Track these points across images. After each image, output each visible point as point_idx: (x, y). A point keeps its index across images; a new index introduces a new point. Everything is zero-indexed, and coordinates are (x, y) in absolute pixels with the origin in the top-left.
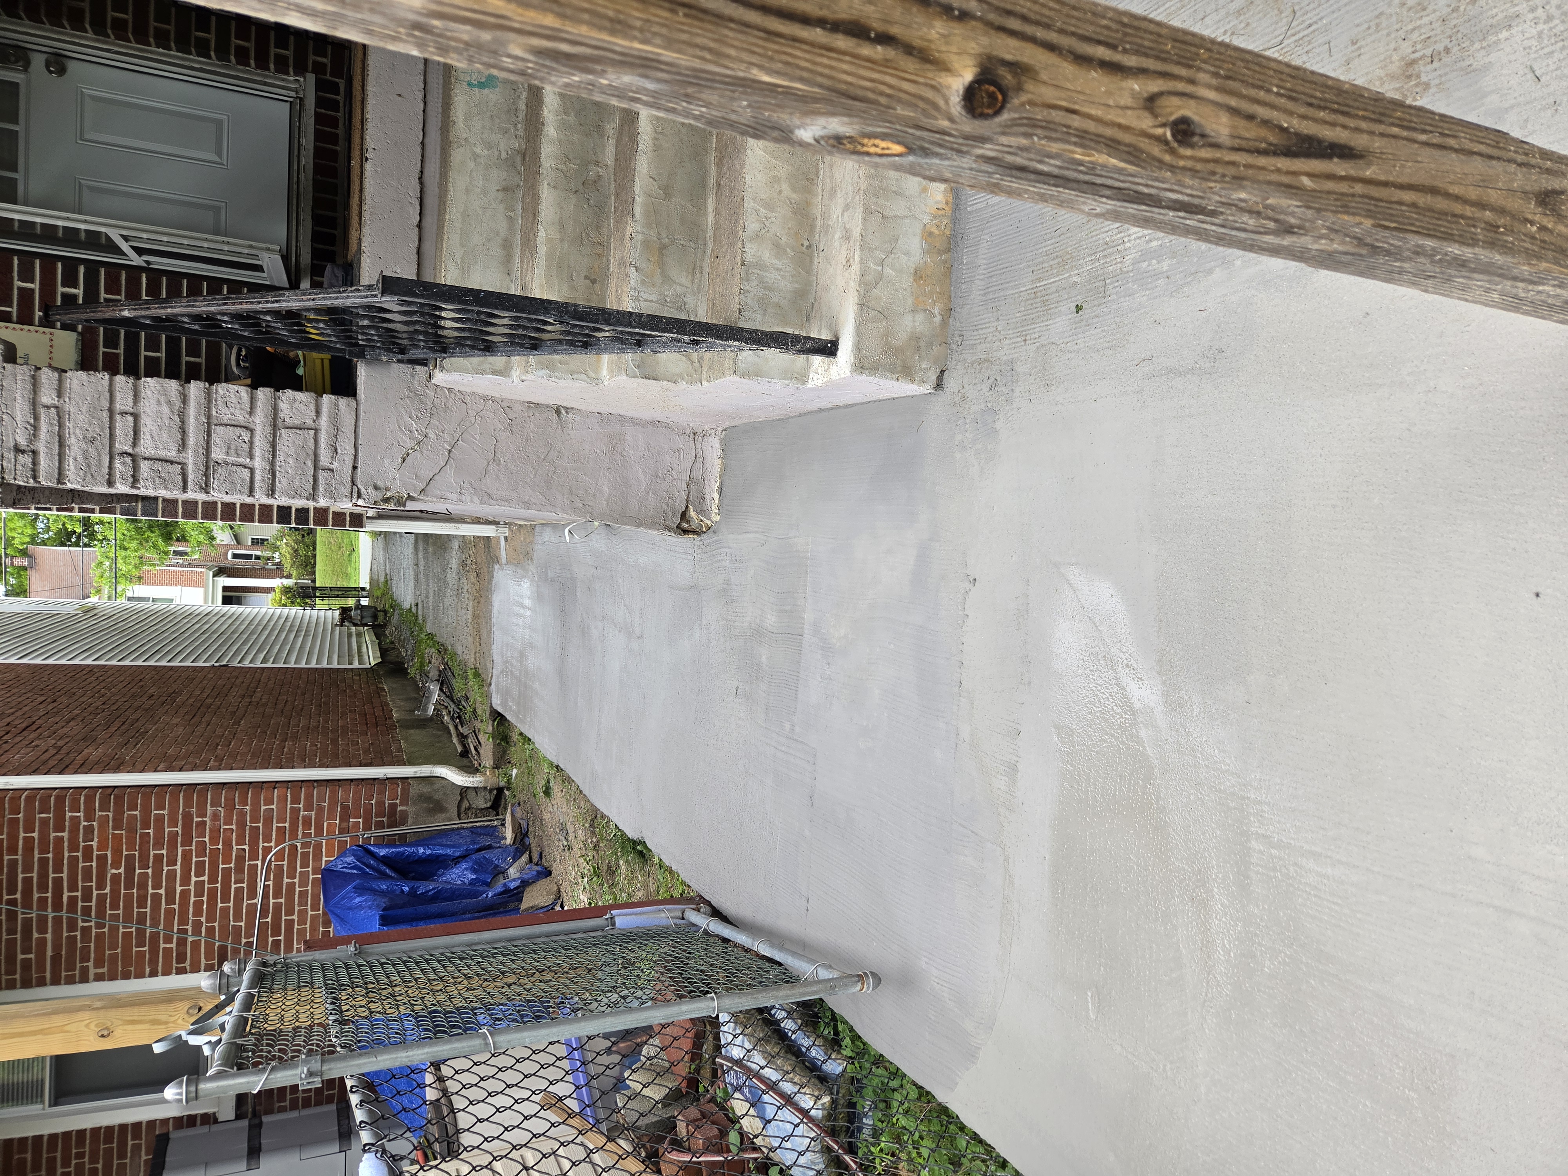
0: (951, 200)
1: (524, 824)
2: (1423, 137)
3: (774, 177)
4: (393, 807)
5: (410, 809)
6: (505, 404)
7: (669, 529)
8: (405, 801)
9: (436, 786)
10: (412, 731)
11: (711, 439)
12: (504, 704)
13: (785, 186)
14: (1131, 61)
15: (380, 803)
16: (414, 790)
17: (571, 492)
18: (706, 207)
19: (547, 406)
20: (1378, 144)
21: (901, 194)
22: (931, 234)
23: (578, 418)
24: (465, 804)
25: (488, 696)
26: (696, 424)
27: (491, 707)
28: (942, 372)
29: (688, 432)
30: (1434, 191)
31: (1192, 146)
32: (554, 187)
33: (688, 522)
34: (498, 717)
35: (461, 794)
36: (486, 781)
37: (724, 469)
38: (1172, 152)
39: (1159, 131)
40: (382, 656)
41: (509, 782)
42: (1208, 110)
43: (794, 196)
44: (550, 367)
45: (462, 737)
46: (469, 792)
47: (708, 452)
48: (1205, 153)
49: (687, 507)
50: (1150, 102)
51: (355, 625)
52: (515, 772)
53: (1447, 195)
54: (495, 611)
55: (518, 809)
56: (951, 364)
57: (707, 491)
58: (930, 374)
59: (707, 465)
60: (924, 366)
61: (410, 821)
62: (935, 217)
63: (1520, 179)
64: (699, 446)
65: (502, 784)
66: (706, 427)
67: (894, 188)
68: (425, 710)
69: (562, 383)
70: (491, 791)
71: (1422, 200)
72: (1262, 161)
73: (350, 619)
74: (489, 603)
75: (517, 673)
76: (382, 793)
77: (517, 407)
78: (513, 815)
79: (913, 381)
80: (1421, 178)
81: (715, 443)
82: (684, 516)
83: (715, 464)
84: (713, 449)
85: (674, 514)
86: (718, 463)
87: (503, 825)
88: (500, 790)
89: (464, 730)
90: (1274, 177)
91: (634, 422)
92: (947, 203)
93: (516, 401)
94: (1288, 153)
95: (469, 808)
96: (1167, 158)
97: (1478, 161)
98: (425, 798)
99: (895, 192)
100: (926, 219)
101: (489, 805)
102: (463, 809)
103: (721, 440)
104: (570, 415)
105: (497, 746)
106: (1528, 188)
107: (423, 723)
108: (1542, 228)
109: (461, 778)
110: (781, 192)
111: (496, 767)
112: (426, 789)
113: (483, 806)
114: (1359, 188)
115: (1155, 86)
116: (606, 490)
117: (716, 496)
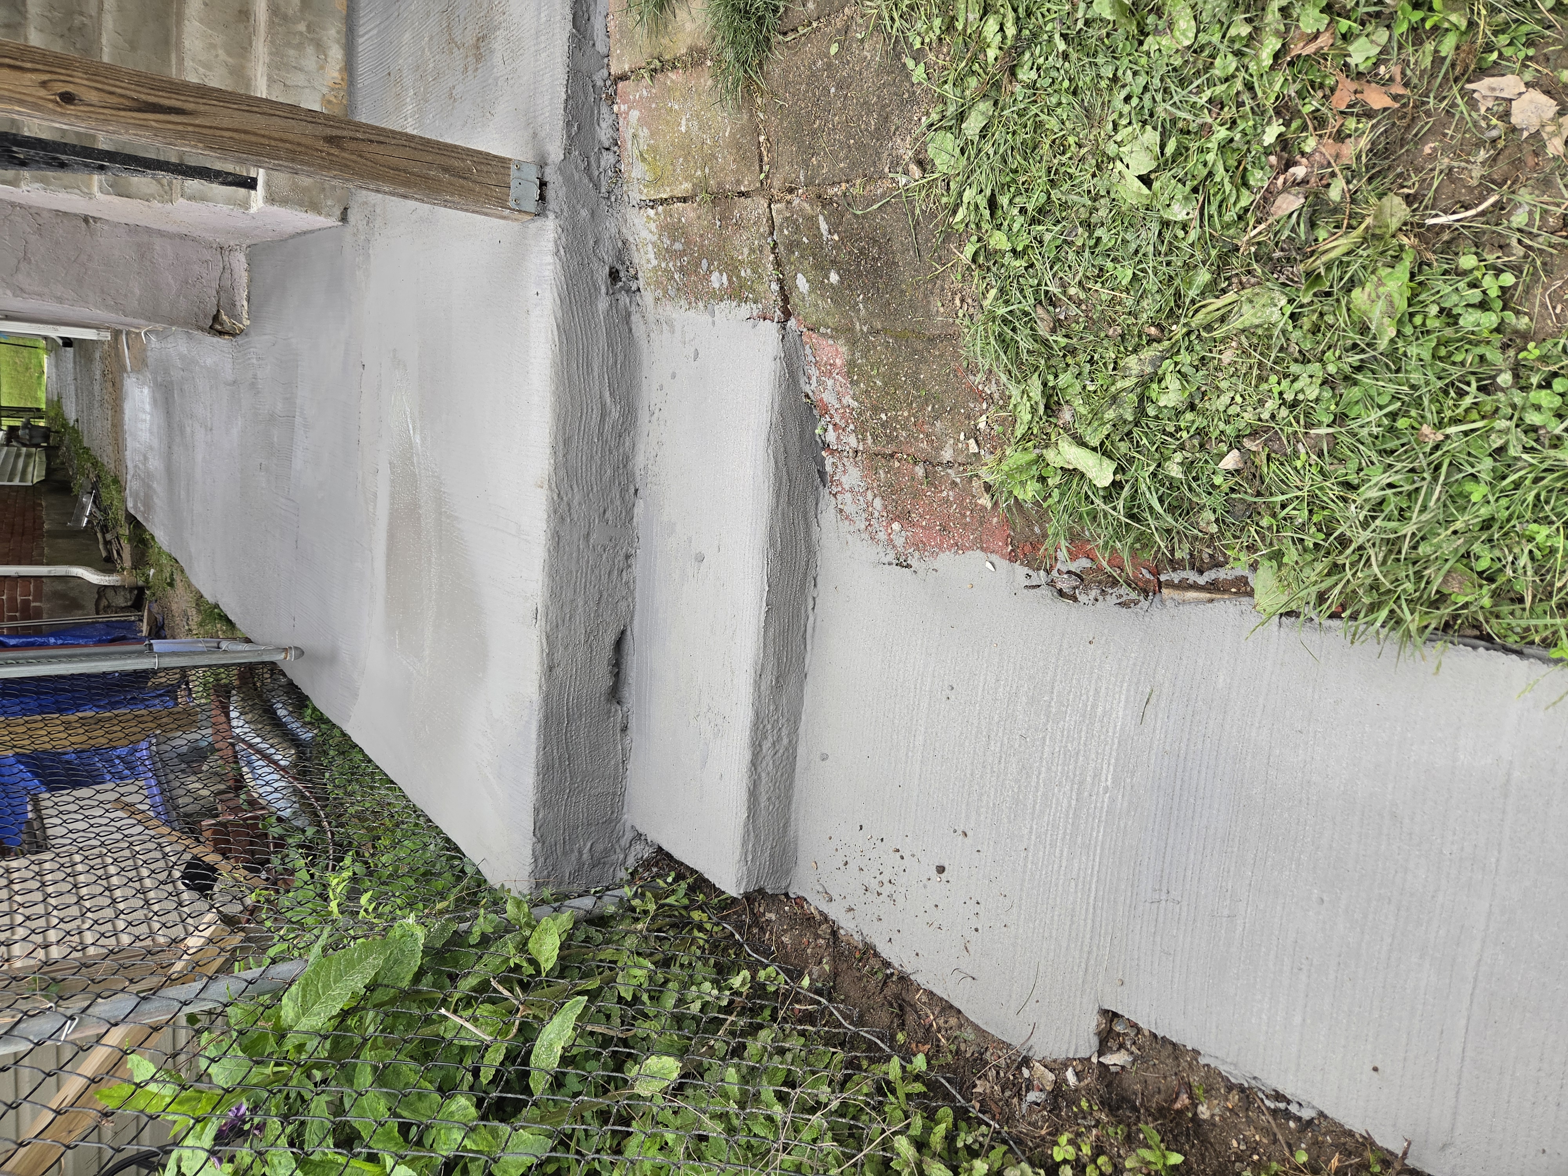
0: (346, 77)
1: (159, 618)
2: (235, 106)
3: (211, 44)
4: (26, 603)
5: (44, 605)
6: (33, 211)
7: (202, 329)
8: (38, 597)
9: (71, 585)
10: (60, 541)
11: (237, 254)
12: (135, 507)
13: (220, 52)
14: (29, 65)
15: (12, 599)
16: (47, 588)
17: (103, 292)
18: (170, 61)
19: (75, 215)
20: (202, 108)
21: (300, 69)
22: (329, 102)
23: (106, 227)
24: (104, 603)
25: (124, 501)
26: (221, 240)
27: (126, 510)
28: (346, 209)
29: (215, 246)
30: (246, 132)
31: (75, 105)
32: (41, 31)
33: (221, 324)
34: (132, 519)
35: (98, 593)
36: (123, 580)
37: (251, 280)
38: (60, 106)
39: (53, 97)
40: (47, 474)
41: (147, 580)
42: (83, 89)
43: (230, 60)
44: (43, 181)
45: (107, 543)
46: (108, 591)
47: (235, 265)
48: (82, 108)
49: (218, 311)
50: (44, 84)
51: (24, 445)
52: (152, 571)
53: (256, 134)
54: (127, 418)
55: (155, 605)
56: (351, 204)
57: (237, 298)
58: (334, 210)
59: (235, 276)
60: (329, 203)
61: (45, 615)
62: (333, 90)
63: (310, 129)
64: (226, 259)
65: (141, 583)
66: (232, 244)
67: (294, 64)
68: (80, 521)
69: (60, 195)
70: (131, 589)
71: (235, 135)
72: (122, 113)
73: (18, 438)
74: (122, 412)
75: (142, 475)
76: (13, 589)
77: (45, 214)
78: (149, 610)
79: (320, 214)
80: (236, 126)
81: (242, 258)
82: (216, 318)
83: (242, 277)
84: (239, 262)
85: (205, 316)
86: (245, 274)
87: (142, 621)
88: (141, 590)
89: (108, 537)
90: (133, 121)
91: (161, 233)
92: (342, 79)
93: (44, 209)
94: (139, 110)
95: (109, 606)
96: (59, 109)
97: (277, 119)
98: (58, 595)
99: (295, 68)
100: (325, 90)
101: (129, 604)
102: (102, 605)
103: (246, 255)
104: (98, 225)
105: (134, 549)
106: (317, 134)
107: (77, 533)
108: (328, 154)
109: (96, 577)
110: (217, 56)
111: (135, 567)
112: (60, 587)
113: (123, 605)
114: (190, 129)
115: (46, 77)
116: (137, 292)
117: (245, 303)
